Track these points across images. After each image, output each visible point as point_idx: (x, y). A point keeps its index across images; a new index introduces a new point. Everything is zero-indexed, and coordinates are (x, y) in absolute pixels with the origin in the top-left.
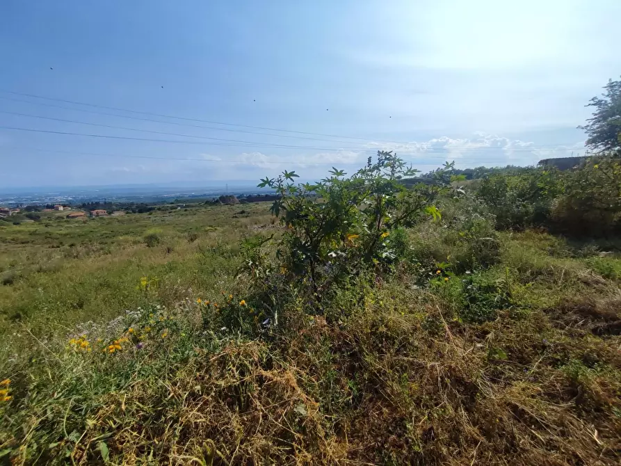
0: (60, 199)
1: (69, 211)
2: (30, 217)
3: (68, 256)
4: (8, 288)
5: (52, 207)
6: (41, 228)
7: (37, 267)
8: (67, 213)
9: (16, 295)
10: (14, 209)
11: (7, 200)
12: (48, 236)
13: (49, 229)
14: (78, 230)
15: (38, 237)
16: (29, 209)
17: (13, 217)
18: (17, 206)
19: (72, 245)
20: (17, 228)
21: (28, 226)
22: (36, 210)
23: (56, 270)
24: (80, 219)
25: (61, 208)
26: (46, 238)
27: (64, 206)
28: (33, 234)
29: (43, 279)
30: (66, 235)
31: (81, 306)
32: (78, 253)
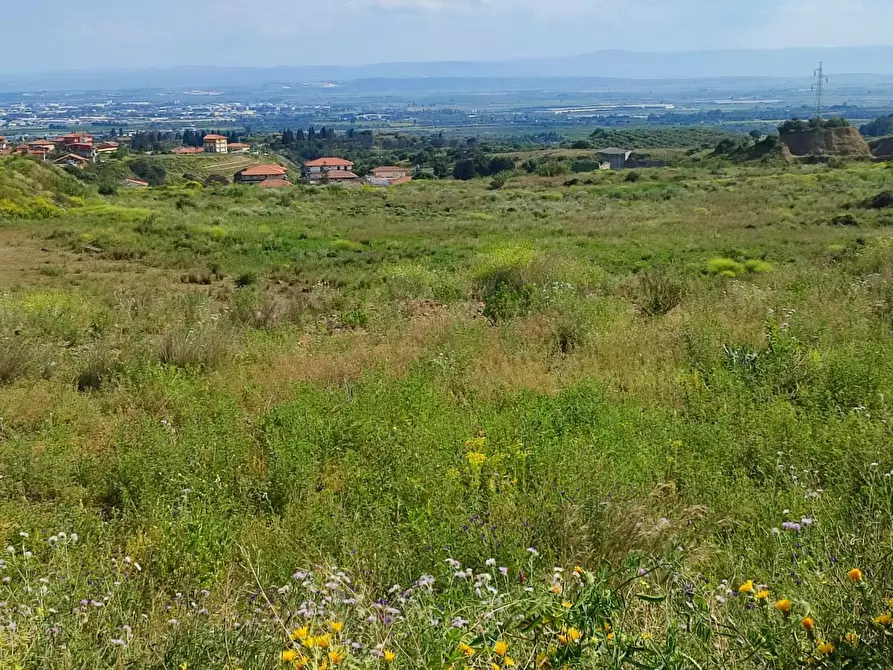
0: (223, 112)
1: (243, 159)
2: (140, 171)
3: (239, 317)
4: (89, 402)
5: (194, 140)
6: (164, 213)
7: (156, 342)
8: (238, 162)
9: (109, 425)
10: (102, 142)
11: (90, 111)
12: (182, 241)
13: (188, 218)
14: (264, 229)
15: (156, 239)
16: (138, 143)
17: (101, 168)
18: (112, 131)
19: (244, 281)
20: (107, 206)
21: (135, 202)
22: (156, 148)
23: (212, 361)
24: (272, 187)
25: (222, 146)
26: (177, 245)
27: (232, 138)
28: (144, 228)
29: (175, 387)
30: (228, 241)
31: (278, 503)
32: (268, 313)
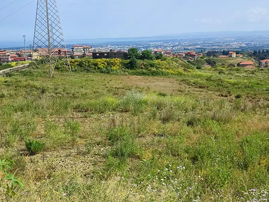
0: (235, 45)
1: (240, 59)
2: (209, 62)
3: (237, 108)
5: (225, 53)
6: (215, 75)
7: (211, 113)
10: (198, 54)
11: (196, 45)
12: (220, 83)
13: (222, 76)
14: (246, 81)
15: (212, 83)
16: (209, 54)
17: (198, 61)
18: (202, 50)
19: (238, 97)
20: (198, 72)
21: (207, 71)
22: (214, 56)
23: (227, 121)
25: (234, 55)
26: (218, 84)
27: (237, 53)
28: (209, 79)
30: (234, 84)
31: (246, 167)
32: (245, 107)
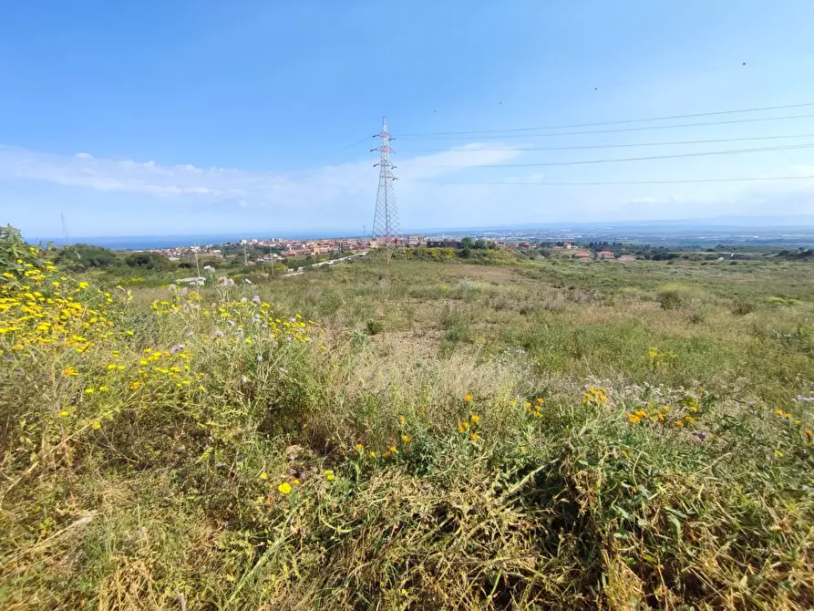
0: (571, 237)
1: (576, 251)
2: (543, 253)
3: (570, 299)
4: (523, 318)
5: (560, 244)
6: (548, 266)
7: (544, 303)
8: (572, 252)
9: (528, 325)
10: (532, 244)
11: (530, 235)
12: (553, 275)
13: (555, 268)
14: (580, 273)
15: (545, 274)
16: (543, 245)
17: (531, 252)
18: (536, 241)
19: (572, 288)
20: (532, 263)
21: (540, 262)
22: (549, 247)
23: (561, 311)
24: (585, 260)
25: (569, 247)
26: (551, 276)
27: (573, 244)
28: (542, 270)
29: (549, 317)
30: (568, 276)
32: (579, 298)
